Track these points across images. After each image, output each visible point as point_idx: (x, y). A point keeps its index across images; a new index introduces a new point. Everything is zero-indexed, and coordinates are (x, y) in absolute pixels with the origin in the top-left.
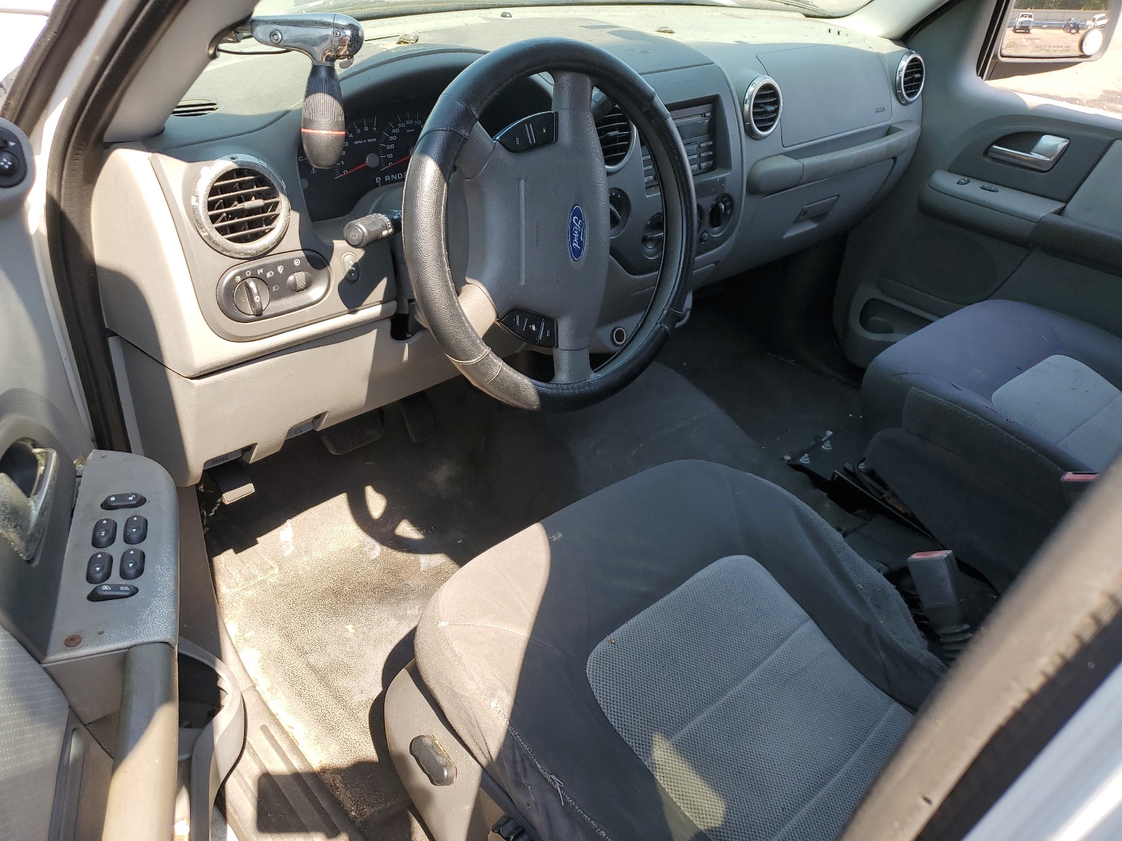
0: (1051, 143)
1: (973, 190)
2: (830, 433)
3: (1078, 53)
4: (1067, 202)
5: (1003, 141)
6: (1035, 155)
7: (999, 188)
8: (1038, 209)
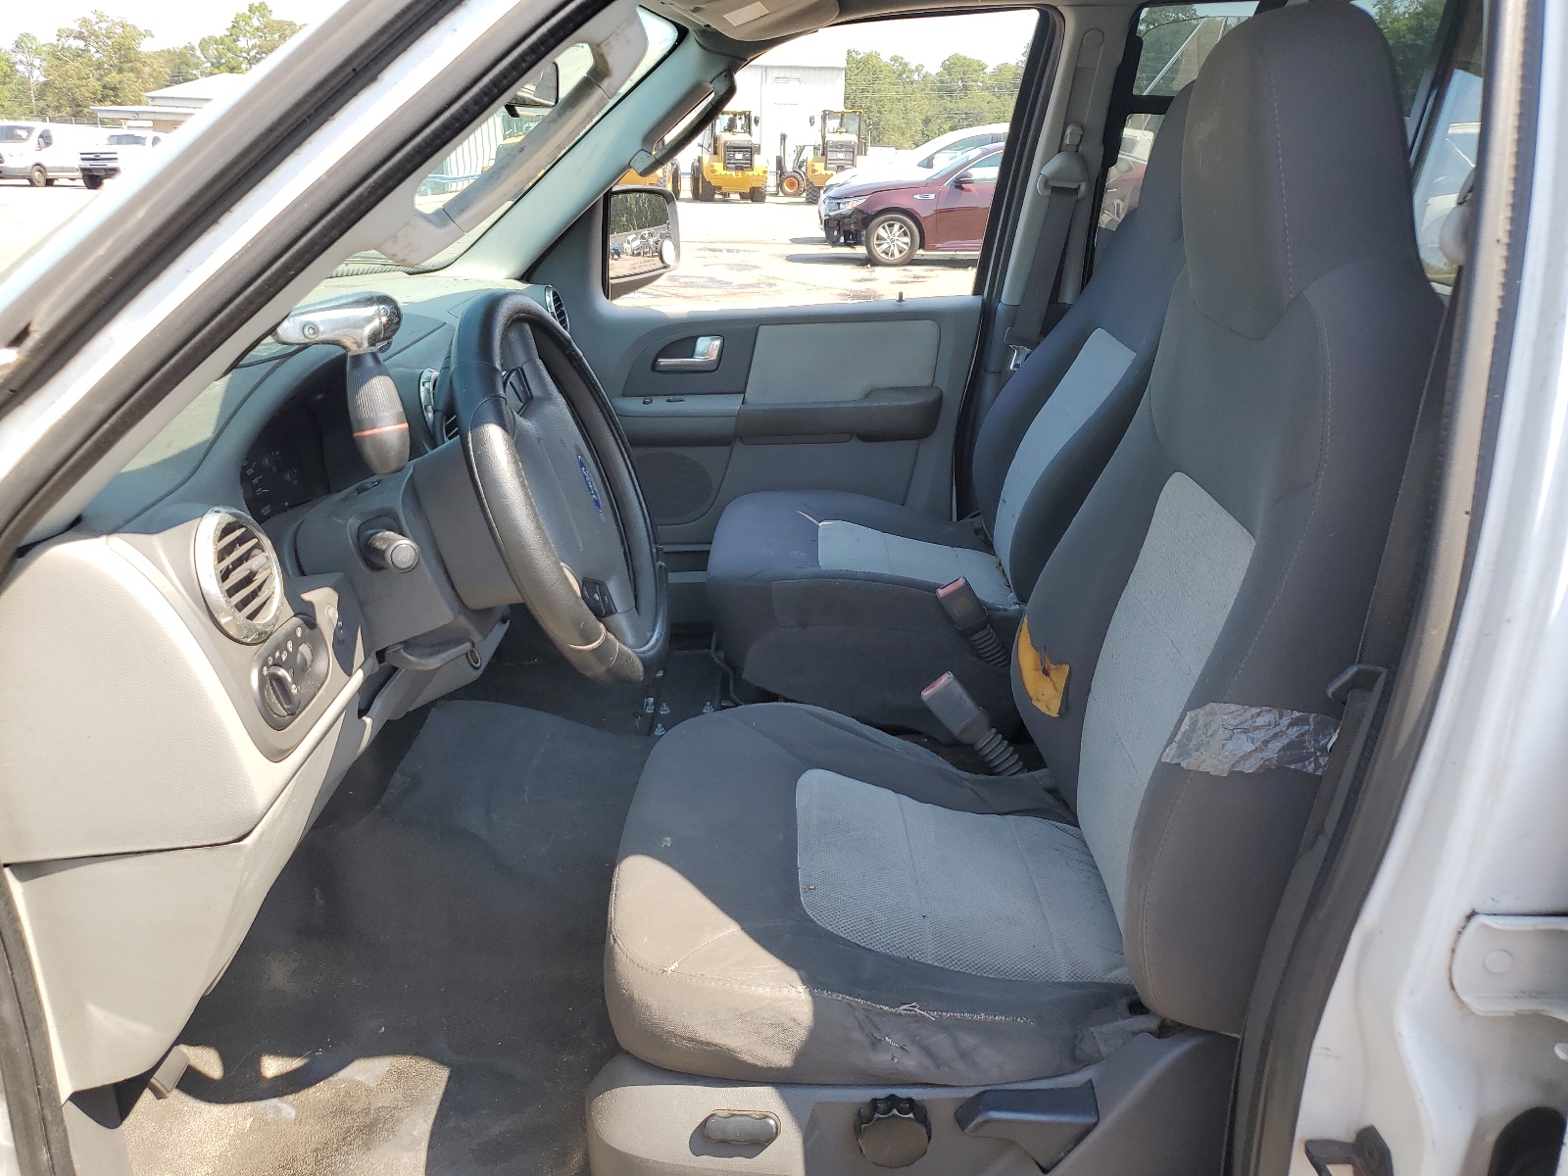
0: (708, 348)
1: (659, 405)
2: (652, 699)
3: (661, 265)
4: (744, 392)
5: (665, 352)
6: (698, 359)
7: (683, 397)
8: (731, 404)
